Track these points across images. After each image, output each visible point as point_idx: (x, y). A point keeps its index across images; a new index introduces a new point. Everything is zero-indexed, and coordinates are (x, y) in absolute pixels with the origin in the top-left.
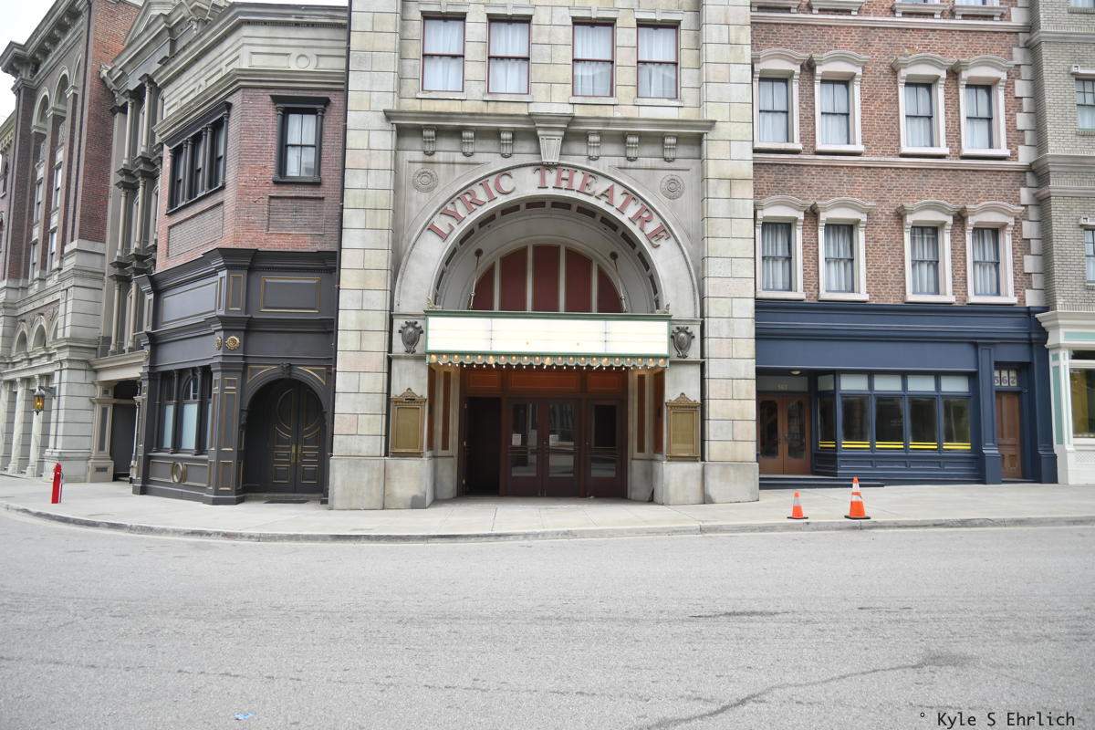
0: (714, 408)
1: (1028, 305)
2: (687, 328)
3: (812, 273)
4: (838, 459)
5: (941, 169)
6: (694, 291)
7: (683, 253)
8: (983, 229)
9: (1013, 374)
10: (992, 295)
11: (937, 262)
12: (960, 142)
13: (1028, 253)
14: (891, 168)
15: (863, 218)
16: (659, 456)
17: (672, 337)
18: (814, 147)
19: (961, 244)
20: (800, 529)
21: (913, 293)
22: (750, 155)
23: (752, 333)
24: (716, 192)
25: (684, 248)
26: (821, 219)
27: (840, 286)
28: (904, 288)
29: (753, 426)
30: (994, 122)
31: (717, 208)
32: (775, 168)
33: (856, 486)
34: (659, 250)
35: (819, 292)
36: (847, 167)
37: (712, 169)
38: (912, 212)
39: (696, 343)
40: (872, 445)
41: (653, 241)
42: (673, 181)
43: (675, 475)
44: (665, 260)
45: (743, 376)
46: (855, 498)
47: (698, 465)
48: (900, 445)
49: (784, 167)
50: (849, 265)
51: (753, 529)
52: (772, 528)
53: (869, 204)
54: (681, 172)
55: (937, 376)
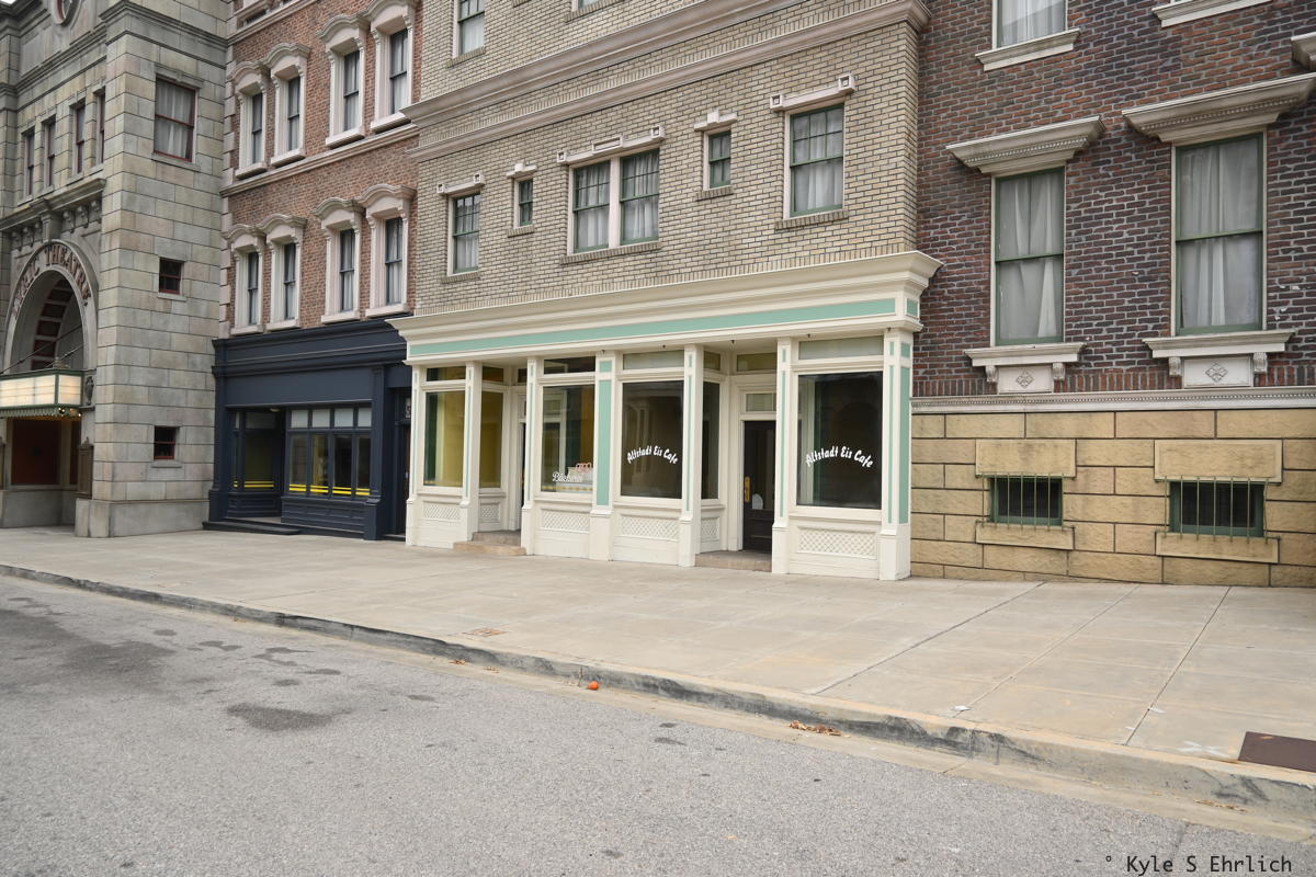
2: (91, 377)
5: (359, 154)
24: (104, 247)
28: (325, 307)
31: (104, 262)
35: (270, 322)
36: (295, 175)
38: (323, 217)
43: (80, 511)
44: (89, 316)
55: (356, 408)
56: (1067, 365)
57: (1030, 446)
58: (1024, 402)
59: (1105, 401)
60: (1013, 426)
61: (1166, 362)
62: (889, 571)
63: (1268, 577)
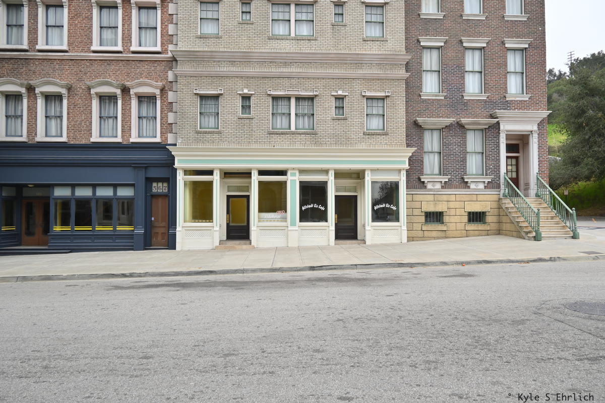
1: (169, 143)
4: (50, 237)
5: (118, 60)
9: (164, 185)
11: (117, 117)
12: (130, 43)
14: (87, 60)
15: (64, 91)
18: (37, 47)
19: (129, 106)
28: (91, 133)
32: (12, 61)
35: (36, 137)
36: (59, 59)
38: (93, 87)
40: (72, 228)
48: (110, 228)
49: (19, 60)
50: (60, 120)
53: (67, 82)
55: (115, 186)
56: (445, 182)
57: (436, 203)
58: (434, 191)
59: (454, 191)
60: (431, 198)
61: (467, 182)
62: (405, 240)
63: (488, 233)
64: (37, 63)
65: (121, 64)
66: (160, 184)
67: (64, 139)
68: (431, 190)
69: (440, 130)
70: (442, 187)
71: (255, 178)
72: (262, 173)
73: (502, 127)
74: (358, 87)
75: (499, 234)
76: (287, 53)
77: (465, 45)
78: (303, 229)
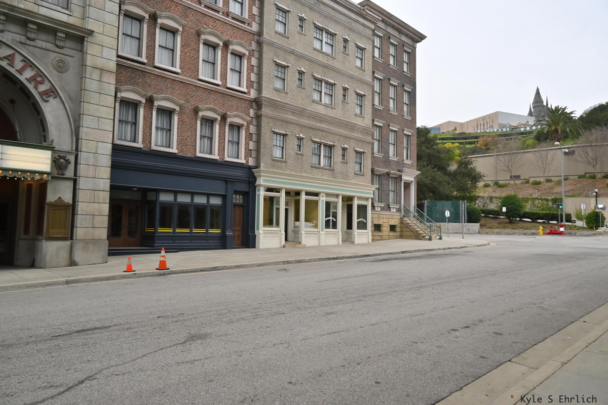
0: (81, 207)
1: (249, 165)
2: (66, 157)
3: (148, 134)
4: (156, 238)
5: (217, 92)
6: (72, 134)
7: (66, 109)
8: (233, 125)
9: (241, 197)
10: (235, 158)
11: (212, 138)
12: (226, 80)
13: (251, 140)
14: (193, 85)
15: (178, 109)
16: (40, 237)
17: (54, 161)
18: (153, 63)
19: (223, 131)
20: (130, 278)
21: (200, 152)
22: (115, 58)
23: (109, 163)
24: (91, 75)
25: (67, 106)
26: (155, 105)
27: (163, 143)
28: (195, 149)
29: (106, 220)
30: (242, 74)
31: (91, 84)
32: (130, 70)
33: (163, 253)
34: (48, 104)
35: (151, 145)
36: (171, 79)
37: (89, 61)
38: (202, 110)
39: (72, 166)
40: (174, 230)
41: (44, 97)
42: (61, 61)
43: (52, 249)
44: (52, 111)
45: (101, 189)
46: (162, 259)
47: (68, 243)
48: (188, 231)
49: (136, 70)
50: (168, 133)
51: (101, 279)
52: (113, 278)
53: (181, 102)
54: (68, 57)
55: (208, 195)
56: (382, 207)
57: (378, 219)
59: (385, 213)
61: (390, 208)
62: (370, 241)
63: (396, 237)
64: (152, 78)
65: (218, 96)
66: (238, 197)
67: (174, 150)
68: (377, 211)
69: (379, 175)
70: (381, 210)
71: (303, 197)
72: (307, 194)
73: (403, 178)
74: (353, 143)
75: (400, 238)
76: (324, 115)
77: (390, 127)
78: (327, 234)
